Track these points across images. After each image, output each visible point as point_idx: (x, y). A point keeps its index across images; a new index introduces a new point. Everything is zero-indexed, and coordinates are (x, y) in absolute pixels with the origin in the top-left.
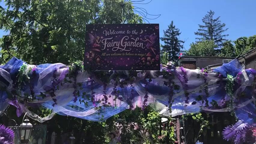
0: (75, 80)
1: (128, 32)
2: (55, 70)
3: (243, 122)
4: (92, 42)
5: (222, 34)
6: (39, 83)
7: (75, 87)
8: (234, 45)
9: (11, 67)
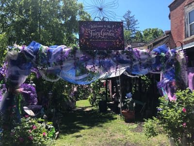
0: (75, 56)
1: (105, 26)
2: (62, 50)
3: (168, 79)
4: (83, 32)
5: (135, 26)
6: (52, 58)
7: (75, 59)
8: (143, 34)
9: (32, 47)
